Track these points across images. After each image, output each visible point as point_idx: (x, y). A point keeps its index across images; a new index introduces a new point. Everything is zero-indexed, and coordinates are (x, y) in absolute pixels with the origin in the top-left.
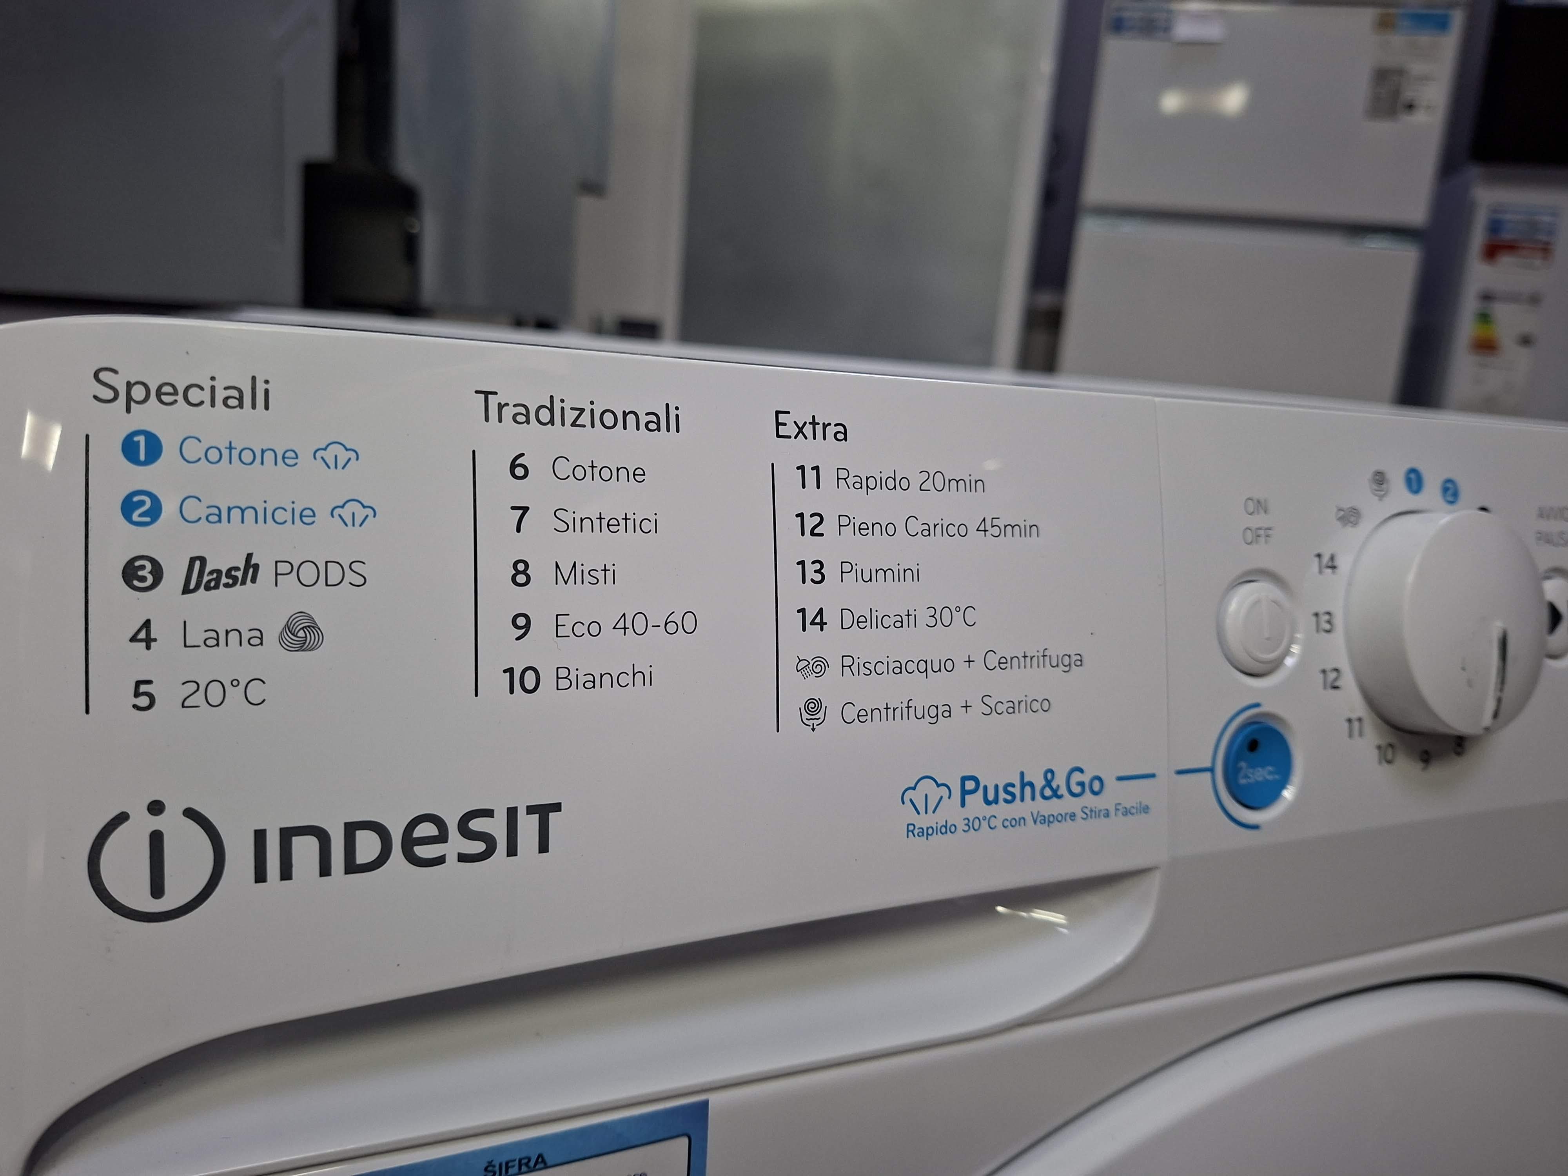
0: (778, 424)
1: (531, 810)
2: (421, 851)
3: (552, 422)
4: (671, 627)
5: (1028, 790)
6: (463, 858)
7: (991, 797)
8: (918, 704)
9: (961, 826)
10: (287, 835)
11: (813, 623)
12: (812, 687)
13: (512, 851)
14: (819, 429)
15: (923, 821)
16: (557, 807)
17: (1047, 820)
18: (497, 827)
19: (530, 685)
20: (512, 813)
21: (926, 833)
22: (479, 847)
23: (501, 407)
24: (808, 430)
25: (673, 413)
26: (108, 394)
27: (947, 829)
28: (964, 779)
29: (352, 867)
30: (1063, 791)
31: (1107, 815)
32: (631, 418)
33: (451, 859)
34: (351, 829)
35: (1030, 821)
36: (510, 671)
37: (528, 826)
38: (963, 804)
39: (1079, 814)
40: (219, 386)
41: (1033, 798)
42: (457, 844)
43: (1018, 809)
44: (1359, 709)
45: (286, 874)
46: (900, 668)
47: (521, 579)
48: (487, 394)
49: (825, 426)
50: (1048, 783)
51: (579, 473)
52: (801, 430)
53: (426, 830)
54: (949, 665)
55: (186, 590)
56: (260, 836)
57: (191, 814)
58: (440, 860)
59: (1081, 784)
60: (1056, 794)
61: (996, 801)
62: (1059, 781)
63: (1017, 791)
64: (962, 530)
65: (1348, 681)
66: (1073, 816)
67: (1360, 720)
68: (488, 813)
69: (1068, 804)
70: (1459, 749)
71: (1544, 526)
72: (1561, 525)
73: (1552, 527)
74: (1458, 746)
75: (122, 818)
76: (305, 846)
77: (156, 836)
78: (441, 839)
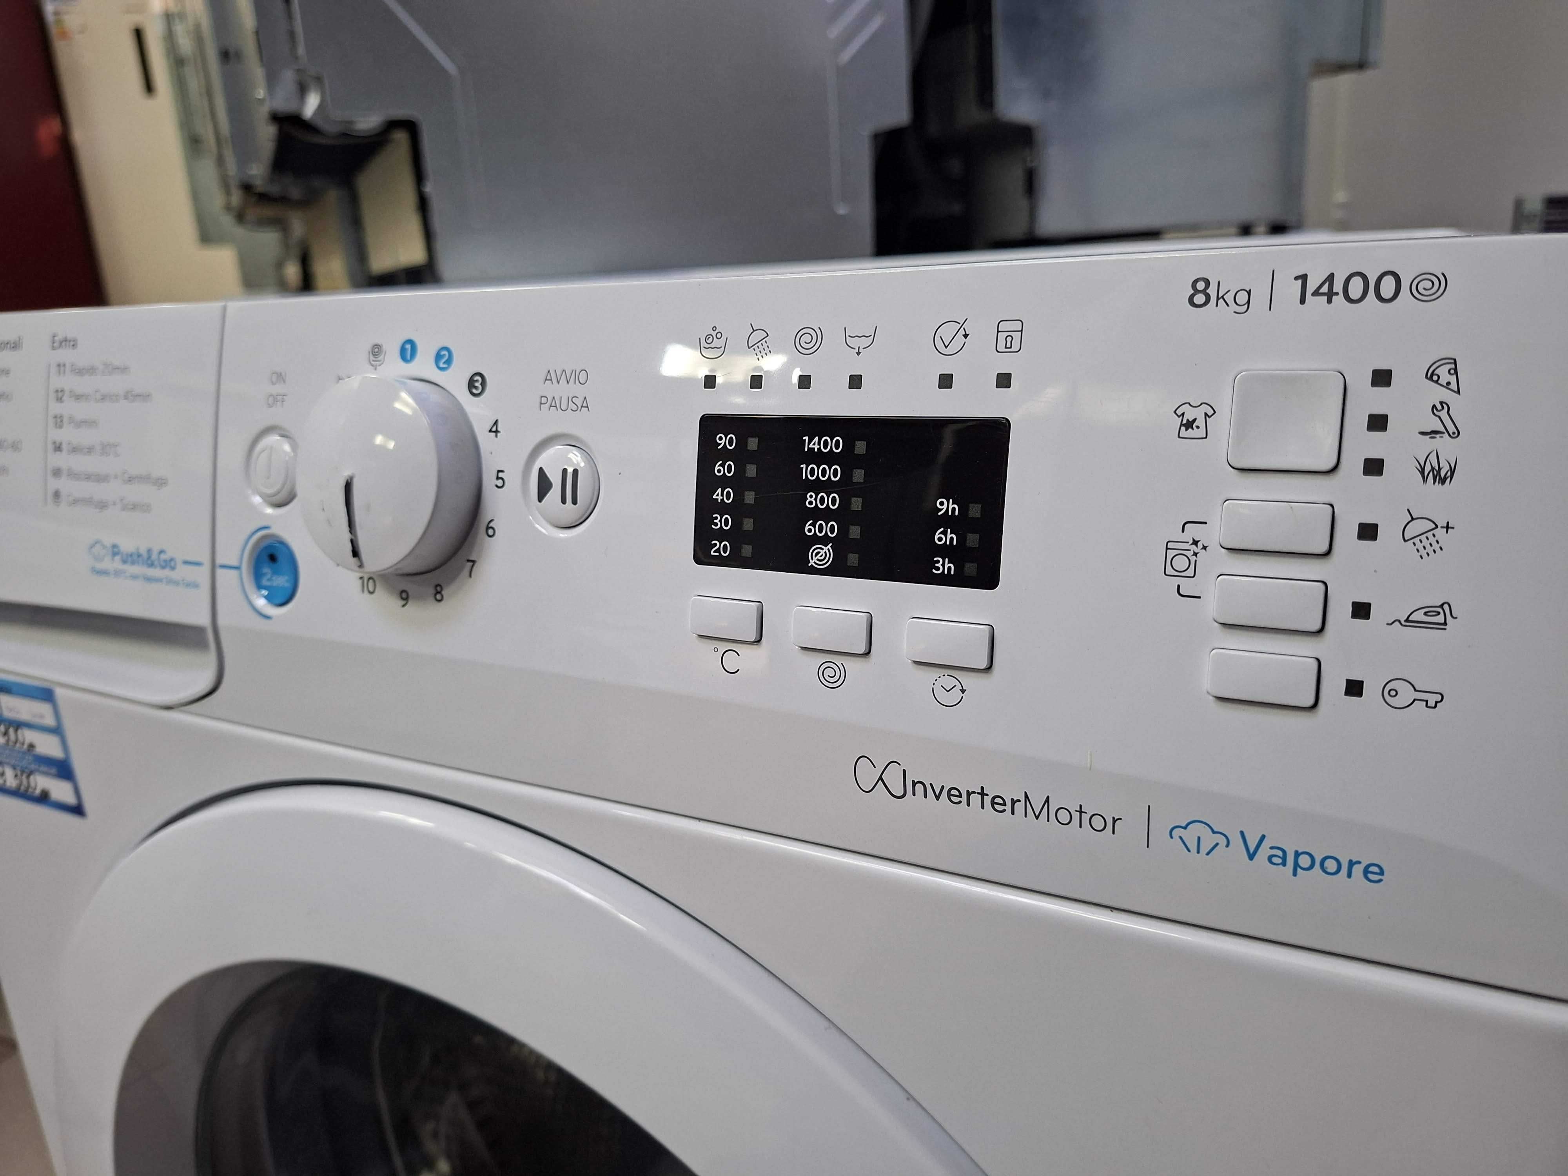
0: (52, 342)
5: (140, 559)
7: (124, 559)
8: (95, 499)
9: (112, 573)
12: (57, 484)
15: (97, 566)
17: (149, 580)
21: (99, 573)
24: (65, 345)
28: (113, 547)
30: (156, 563)
31: (178, 584)
38: (113, 561)
39: (165, 580)
41: (143, 564)
43: (136, 569)
50: (149, 557)
52: (61, 346)
54: (108, 478)
59: (165, 561)
60: (153, 564)
61: (127, 561)
62: (155, 557)
63: (134, 558)
64: (118, 397)
66: (161, 580)
69: (159, 572)
70: (439, 597)
71: (552, 390)
72: (574, 389)
73: (562, 391)
74: (438, 593)
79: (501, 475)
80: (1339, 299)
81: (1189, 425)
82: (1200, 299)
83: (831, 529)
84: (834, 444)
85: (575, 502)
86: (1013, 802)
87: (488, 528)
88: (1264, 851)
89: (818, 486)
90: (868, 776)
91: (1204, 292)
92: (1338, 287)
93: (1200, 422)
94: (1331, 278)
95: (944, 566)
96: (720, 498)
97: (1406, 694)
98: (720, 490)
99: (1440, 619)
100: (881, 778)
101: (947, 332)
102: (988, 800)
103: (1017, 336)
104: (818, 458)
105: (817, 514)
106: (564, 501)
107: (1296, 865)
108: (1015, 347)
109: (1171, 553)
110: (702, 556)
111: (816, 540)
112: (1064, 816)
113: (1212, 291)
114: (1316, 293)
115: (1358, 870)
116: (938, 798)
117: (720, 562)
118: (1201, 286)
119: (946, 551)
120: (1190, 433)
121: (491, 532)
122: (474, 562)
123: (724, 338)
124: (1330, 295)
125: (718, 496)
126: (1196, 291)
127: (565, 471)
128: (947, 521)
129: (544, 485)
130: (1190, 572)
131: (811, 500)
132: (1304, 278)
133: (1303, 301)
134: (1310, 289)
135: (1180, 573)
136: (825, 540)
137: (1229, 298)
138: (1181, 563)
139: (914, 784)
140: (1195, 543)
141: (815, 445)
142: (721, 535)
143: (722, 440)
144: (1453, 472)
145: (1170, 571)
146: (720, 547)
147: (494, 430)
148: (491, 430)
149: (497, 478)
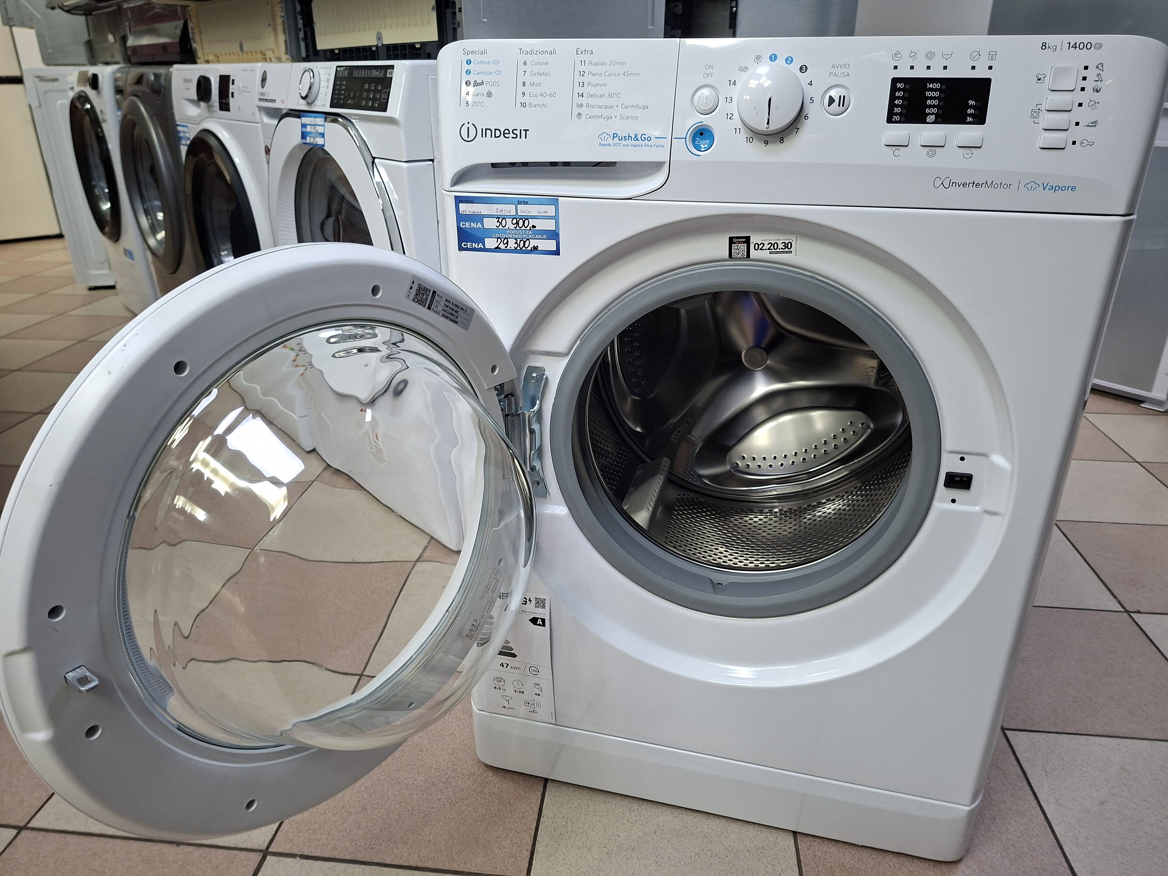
0: (577, 51)
1: (524, 130)
2: (506, 135)
3: (532, 54)
4: (551, 96)
5: (630, 138)
6: (512, 138)
7: (620, 139)
8: (604, 116)
9: (612, 145)
10: (486, 129)
11: (581, 96)
12: (580, 110)
13: (520, 137)
14: (586, 52)
15: (603, 143)
16: (528, 130)
17: (635, 146)
18: (518, 133)
19: (524, 106)
20: (521, 130)
21: (604, 145)
22: (515, 136)
23: (523, 51)
24: (584, 53)
25: (555, 50)
26: (465, 53)
27: (609, 145)
28: (614, 134)
29: (495, 137)
30: (640, 139)
31: (652, 146)
32: (546, 52)
33: (511, 137)
34: (495, 130)
35: (630, 145)
36: (521, 103)
37: (523, 133)
38: (613, 140)
39: (644, 145)
40: (480, 50)
41: (631, 140)
42: (511, 135)
43: (627, 142)
44: (740, 125)
45: (486, 136)
46: (600, 107)
47: (524, 85)
48: (521, 49)
49: (588, 51)
50: (636, 137)
51: (536, 64)
52: (582, 53)
53: (507, 132)
54: (612, 107)
55: (474, 86)
56: (482, 129)
57: (473, 124)
58: (509, 138)
59: (645, 138)
60: (637, 140)
61: (622, 140)
62: (639, 137)
63: (627, 138)
64: (619, 75)
65: (736, 117)
66: (642, 146)
67: (740, 129)
68: (517, 130)
69: (640, 142)
70: (782, 141)
71: (834, 70)
72: (844, 70)
73: (839, 71)
74: (782, 140)
75: (464, 124)
76: (489, 132)
77: (468, 128)
78: (509, 133)
79: (812, 99)
80: (1077, 48)
81: (1039, 79)
82: (1044, 47)
83: (934, 110)
84: (937, 86)
85: (843, 106)
86: (982, 184)
87: (805, 117)
88: (1048, 187)
89: (931, 98)
90: (938, 182)
92: (1077, 46)
93: (1042, 79)
94: (1076, 44)
95: (969, 119)
96: (897, 103)
97: (1086, 143)
98: (897, 101)
99: (1095, 125)
100: (942, 183)
101: (974, 54)
102: (975, 185)
103: (994, 56)
104: (932, 90)
105: (930, 106)
106: (839, 106)
107: (1055, 190)
108: (994, 59)
109: (1033, 112)
110: (889, 120)
111: (929, 114)
112: (996, 186)
113: (1047, 46)
115: (1070, 188)
116: (959, 186)
117: (896, 122)
118: (1044, 44)
119: (970, 115)
120: (1040, 81)
121: (806, 118)
122: (798, 129)
123: (901, 55)
124: (1076, 47)
125: (896, 102)
126: (1043, 46)
127: (840, 96)
128: (972, 107)
129: (831, 101)
130: (1037, 117)
131: (929, 102)
132: (1069, 43)
133: (1069, 49)
134: (1071, 46)
135: (1034, 117)
136: (932, 114)
137: (1051, 47)
138: (1035, 115)
139: (953, 183)
140: (1039, 109)
141: (931, 86)
142: (896, 114)
143: (899, 85)
144: (1100, 90)
145: (1032, 117)
146: (896, 118)
147: (811, 84)
148: (809, 84)
149: (811, 100)
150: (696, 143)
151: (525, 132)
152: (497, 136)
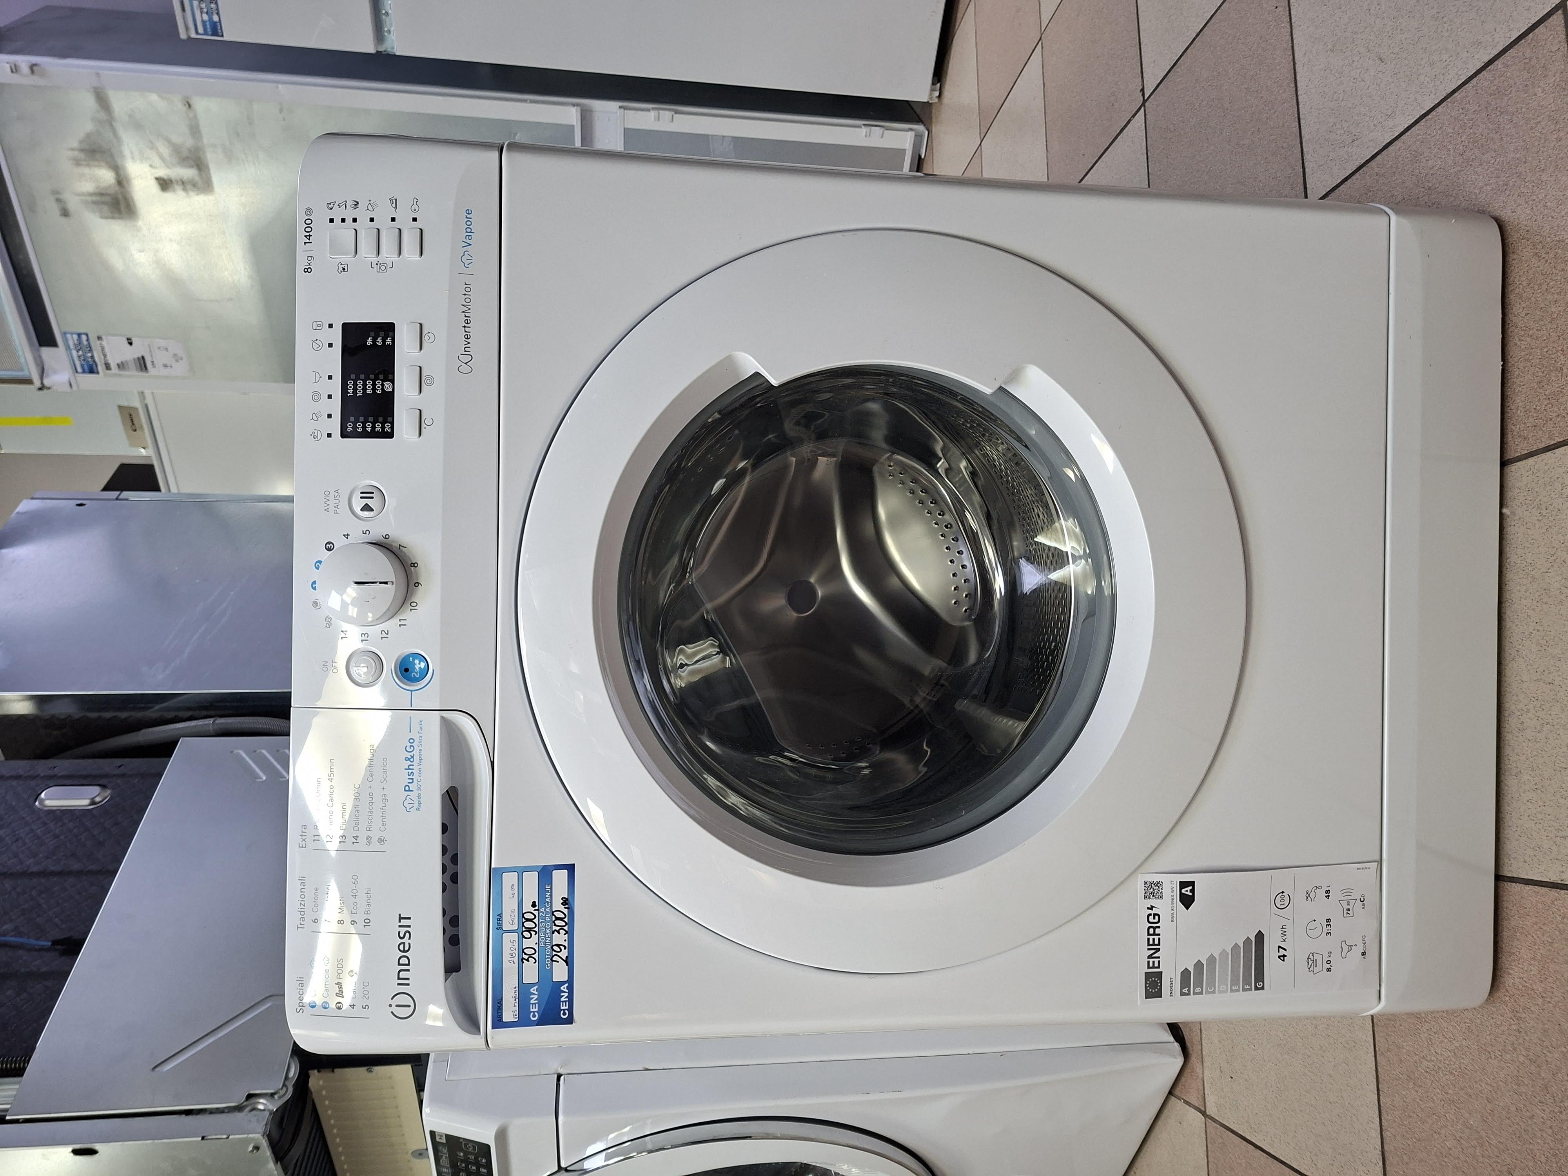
0: (302, 847)
1: (400, 921)
2: (406, 949)
3: (304, 912)
4: (356, 882)
5: (410, 767)
6: (409, 939)
7: (411, 781)
8: (381, 805)
9: (419, 791)
10: (399, 979)
11: (357, 840)
12: (375, 840)
13: (409, 926)
14: (304, 834)
15: (416, 805)
16: (400, 915)
17: (420, 759)
18: (403, 930)
19: (368, 921)
20: (400, 926)
21: (420, 804)
22: (407, 934)
23: (301, 924)
24: (304, 838)
25: (300, 878)
26: (301, 1010)
27: (419, 797)
28: (405, 790)
29: (408, 965)
30: (412, 754)
31: (421, 737)
32: (302, 890)
33: (409, 941)
34: (399, 964)
35: (419, 767)
36: (365, 926)
37: (404, 922)
38: (412, 791)
39: (420, 748)
40: (299, 988)
41: (413, 765)
42: (406, 940)
43: (416, 772)
44: (395, 621)
45: (408, 979)
46: (371, 812)
47: (342, 922)
48: (298, 928)
49: (302, 832)
50: (409, 759)
51: (316, 905)
52: (304, 840)
53: (401, 947)
54: (371, 794)
55: (343, 997)
56: (399, 984)
57: (392, 999)
58: (409, 944)
59: (411, 746)
60: (412, 757)
61: (412, 779)
62: (408, 755)
63: (410, 771)
64: (331, 787)
65: (385, 626)
66: (420, 750)
67: (400, 620)
68: (399, 932)
69: (416, 753)
70: (416, 565)
71: (332, 509)
72: (331, 497)
73: (332, 503)
74: (414, 565)
75: (392, 1012)
76: (402, 975)
77: (397, 1006)
78: (404, 943)
80: (311, 233)
81: (344, 269)
82: (309, 270)
83: (379, 383)
84: (350, 383)
85: (372, 493)
86: (466, 317)
87: (386, 538)
88: (467, 241)
89: (365, 389)
90: (464, 368)
91: (307, 269)
92: (308, 234)
93: (343, 266)
94: (306, 236)
95: (389, 342)
96: (370, 429)
97: (415, 206)
98: (367, 429)
99: (394, 201)
100: (466, 363)
101: (315, 346)
102: (467, 325)
103: (317, 323)
104: (355, 389)
105: (374, 389)
106: (372, 498)
107: (470, 232)
108: (321, 323)
109: (381, 271)
110: (390, 435)
111: (383, 389)
112: (468, 300)
113: (307, 267)
114: (309, 239)
115: (468, 216)
116: (469, 343)
117: (392, 428)
118: (306, 270)
119: (384, 341)
120: (346, 269)
121: (387, 537)
122: (400, 545)
123: (315, 431)
124: (310, 236)
125: (369, 430)
126: (307, 271)
127: (361, 498)
128: (374, 341)
129: (367, 508)
130: (386, 265)
131: (369, 391)
132: (305, 243)
134: (309, 241)
135: (386, 268)
136: (383, 385)
137: (309, 262)
138: (383, 268)
139: (465, 351)
140: (377, 264)
141: (351, 391)
142: (383, 428)
143: (350, 429)
144: (355, 201)
145: (386, 271)
146: (387, 429)
147: (347, 536)
148: (347, 538)
149: (366, 533)
150: (418, 676)
151: (402, 920)
152: (407, 963)
